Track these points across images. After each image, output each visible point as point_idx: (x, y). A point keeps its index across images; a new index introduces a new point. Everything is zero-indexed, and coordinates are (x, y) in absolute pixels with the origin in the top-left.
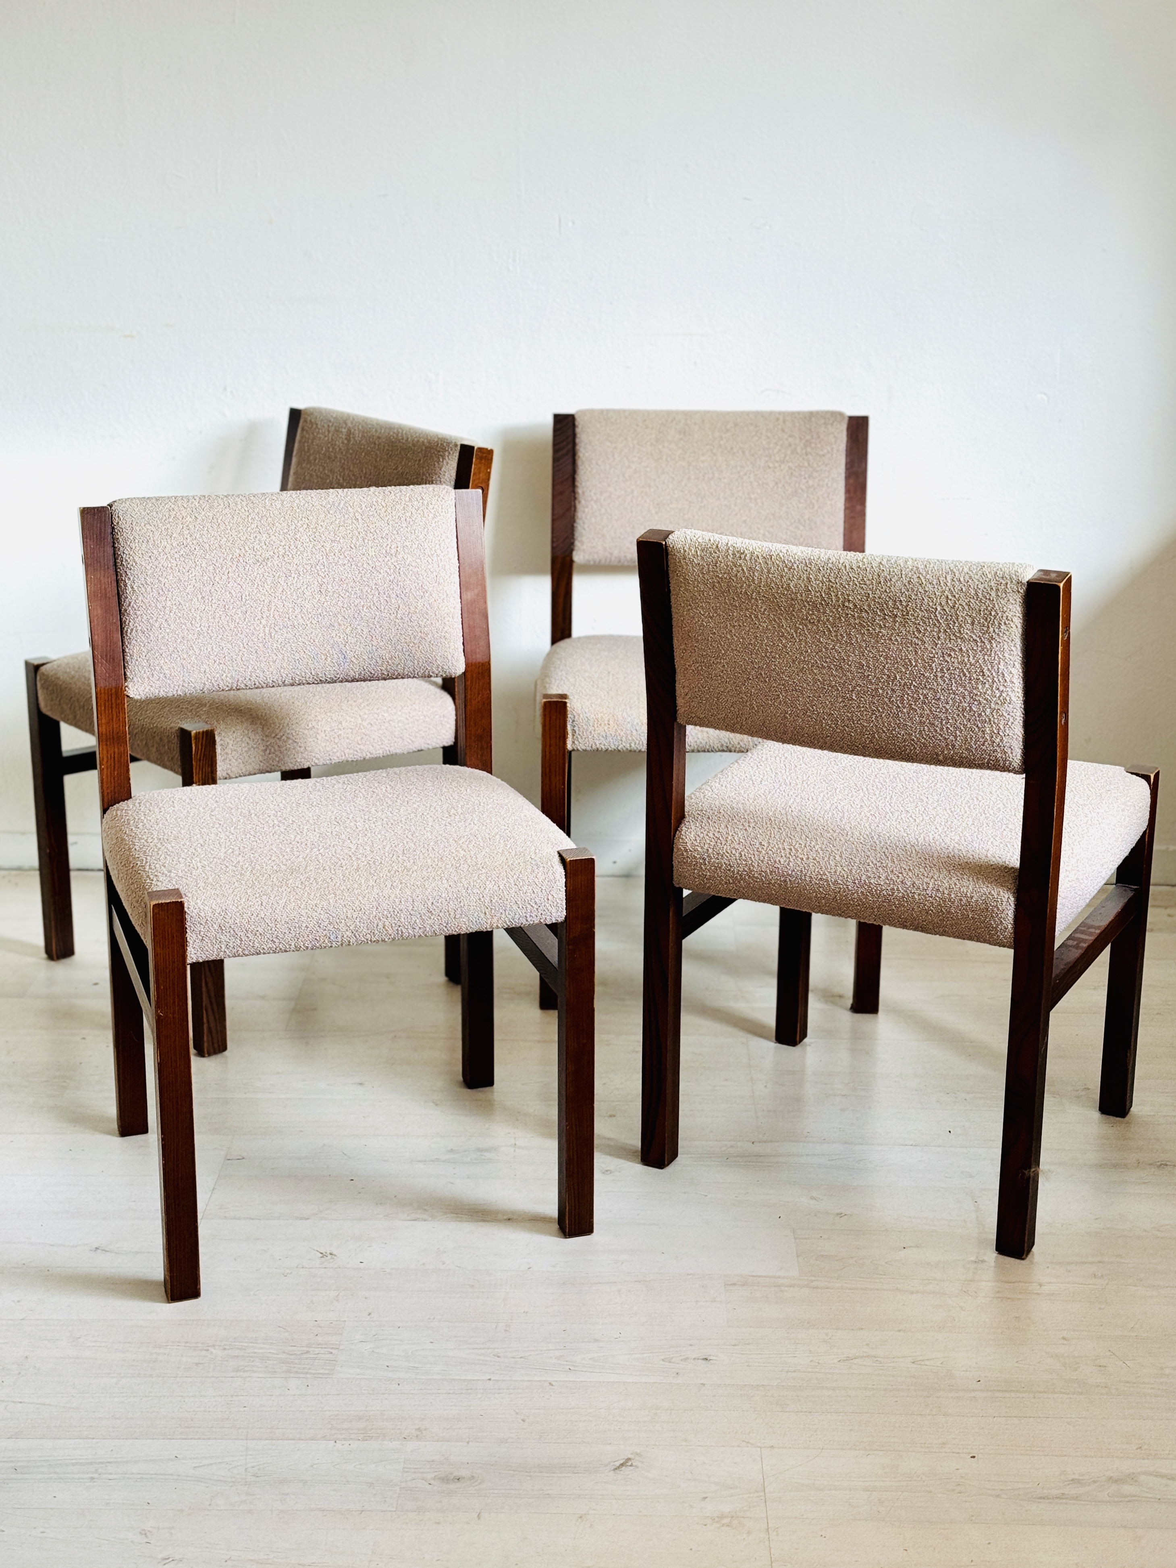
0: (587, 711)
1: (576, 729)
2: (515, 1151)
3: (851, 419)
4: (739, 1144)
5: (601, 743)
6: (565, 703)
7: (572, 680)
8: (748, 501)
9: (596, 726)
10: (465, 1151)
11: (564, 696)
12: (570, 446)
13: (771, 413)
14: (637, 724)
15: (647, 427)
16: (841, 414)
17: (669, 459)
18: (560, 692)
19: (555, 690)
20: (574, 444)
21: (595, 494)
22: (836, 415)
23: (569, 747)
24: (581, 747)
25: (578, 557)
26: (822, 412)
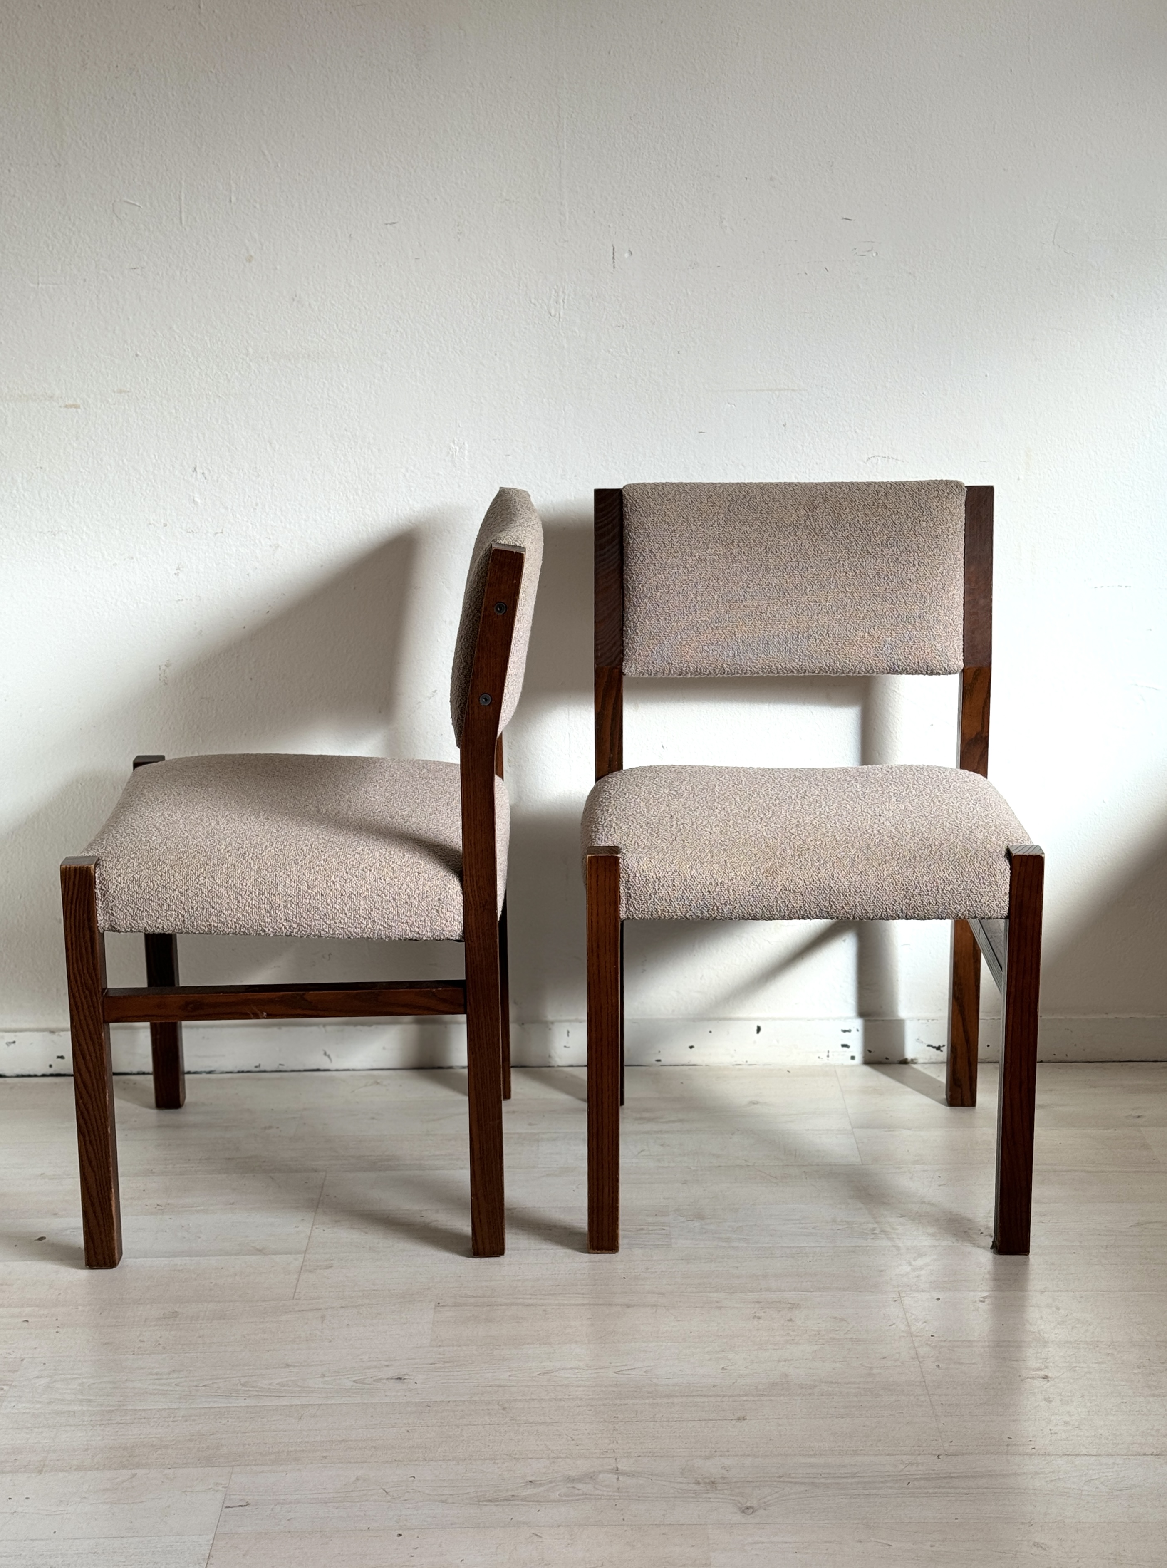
0: (645, 868)
1: (631, 891)
2: (618, 1479)
3: (970, 488)
4: (920, 1459)
5: (661, 909)
6: (617, 859)
7: (624, 827)
8: (842, 595)
9: (657, 887)
10: (551, 1482)
11: (615, 849)
12: (617, 530)
13: (869, 484)
14: (711, 884)
15: (714, 504)
16: (958, 484)
17: (741, 544)
18: (610, 844)
19: (603, 841)
20: (622, 527)
21: (650, 589)
22: (952, 486)
23: (623, 915)
24: (638, 915)
25: (630, 670)
26: (934, 482)
